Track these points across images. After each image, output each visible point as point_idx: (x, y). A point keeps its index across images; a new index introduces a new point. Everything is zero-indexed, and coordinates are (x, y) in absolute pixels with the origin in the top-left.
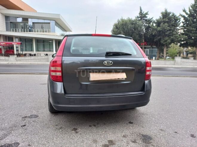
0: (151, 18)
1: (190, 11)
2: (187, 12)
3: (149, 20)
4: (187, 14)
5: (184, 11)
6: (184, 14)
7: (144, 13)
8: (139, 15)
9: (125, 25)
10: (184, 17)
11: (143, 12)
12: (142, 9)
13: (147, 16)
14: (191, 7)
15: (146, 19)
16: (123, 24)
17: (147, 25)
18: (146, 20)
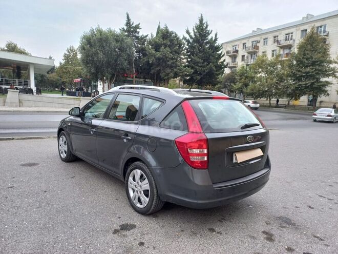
0: (145, 35)
1: (195, 35)
2: (191, 34)
3: (142, 38)
4: (191, 37)
5: (188, 32)
6: (188, 37)
7: (134, 25)
8: (125, 28)
9: (105, 41)
10: (188, 41)
11: (131, 23)
12: (130, 17)
13: (138, 30)
14: (196, 29)
15: (137, 35)
16: (101, 39)
17: (139, 46)
18: (137, 38)
